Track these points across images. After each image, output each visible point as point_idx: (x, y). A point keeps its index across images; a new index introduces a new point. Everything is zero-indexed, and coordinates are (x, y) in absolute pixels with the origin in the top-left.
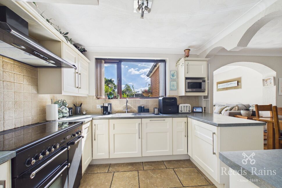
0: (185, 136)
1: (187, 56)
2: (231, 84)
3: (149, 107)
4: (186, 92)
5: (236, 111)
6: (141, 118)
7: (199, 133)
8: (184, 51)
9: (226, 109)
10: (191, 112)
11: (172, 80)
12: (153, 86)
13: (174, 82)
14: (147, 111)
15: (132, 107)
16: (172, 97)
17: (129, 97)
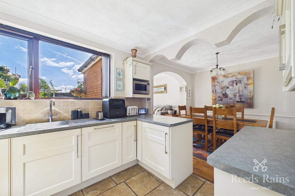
0: (135, 141)
1: (135, 56)
2: (160, 89)
3: (89, 112)
4: (133, 93)
5: (165, 111)
6: (81, 127)
7: (150, 135)
8: (132, 50)
9: (157, 110)
10: (138, 114)
11: (118, 79)
12: (88, 85)
13: (120, 82)
14: (87, 116)
15: (62, 112)
16: (118, 98)
17: (46, 97)
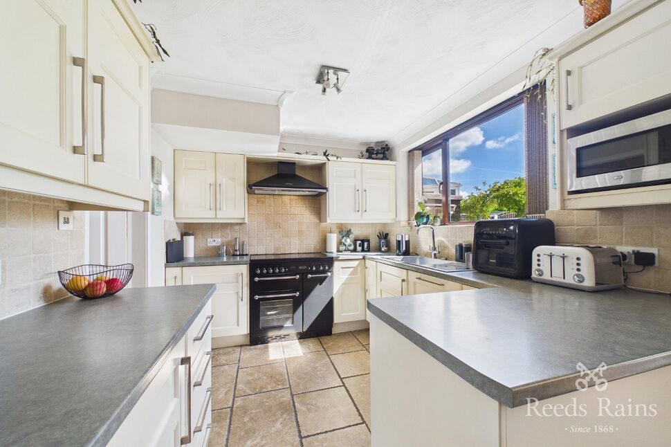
4: (569, 193)
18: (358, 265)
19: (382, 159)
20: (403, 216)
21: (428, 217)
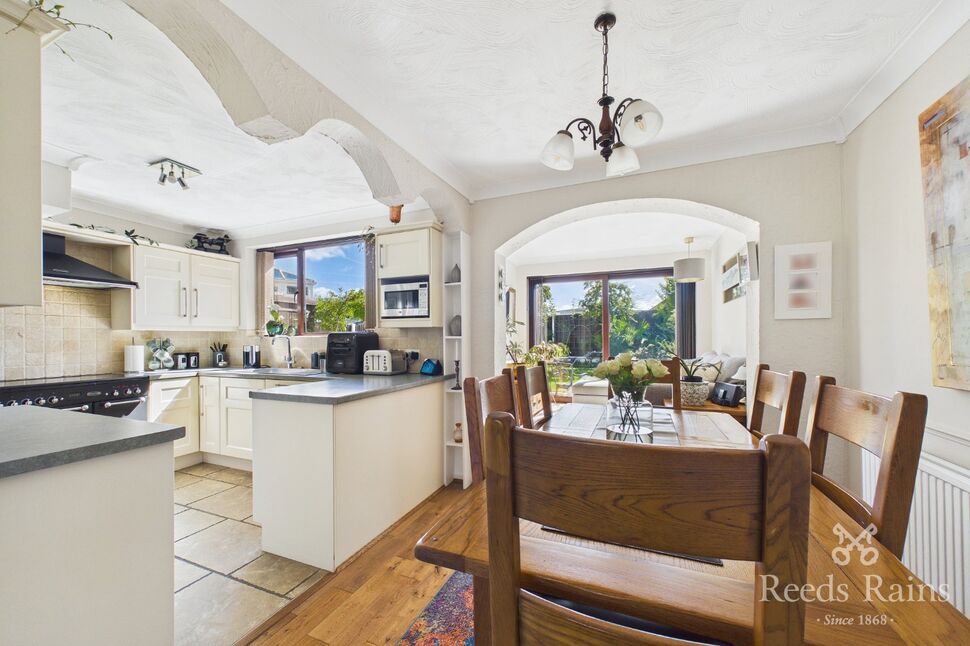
4: (382, 318)
18: (188, 384)
19: (219, 252)
20: (249, 323)
21: (282, 326)
